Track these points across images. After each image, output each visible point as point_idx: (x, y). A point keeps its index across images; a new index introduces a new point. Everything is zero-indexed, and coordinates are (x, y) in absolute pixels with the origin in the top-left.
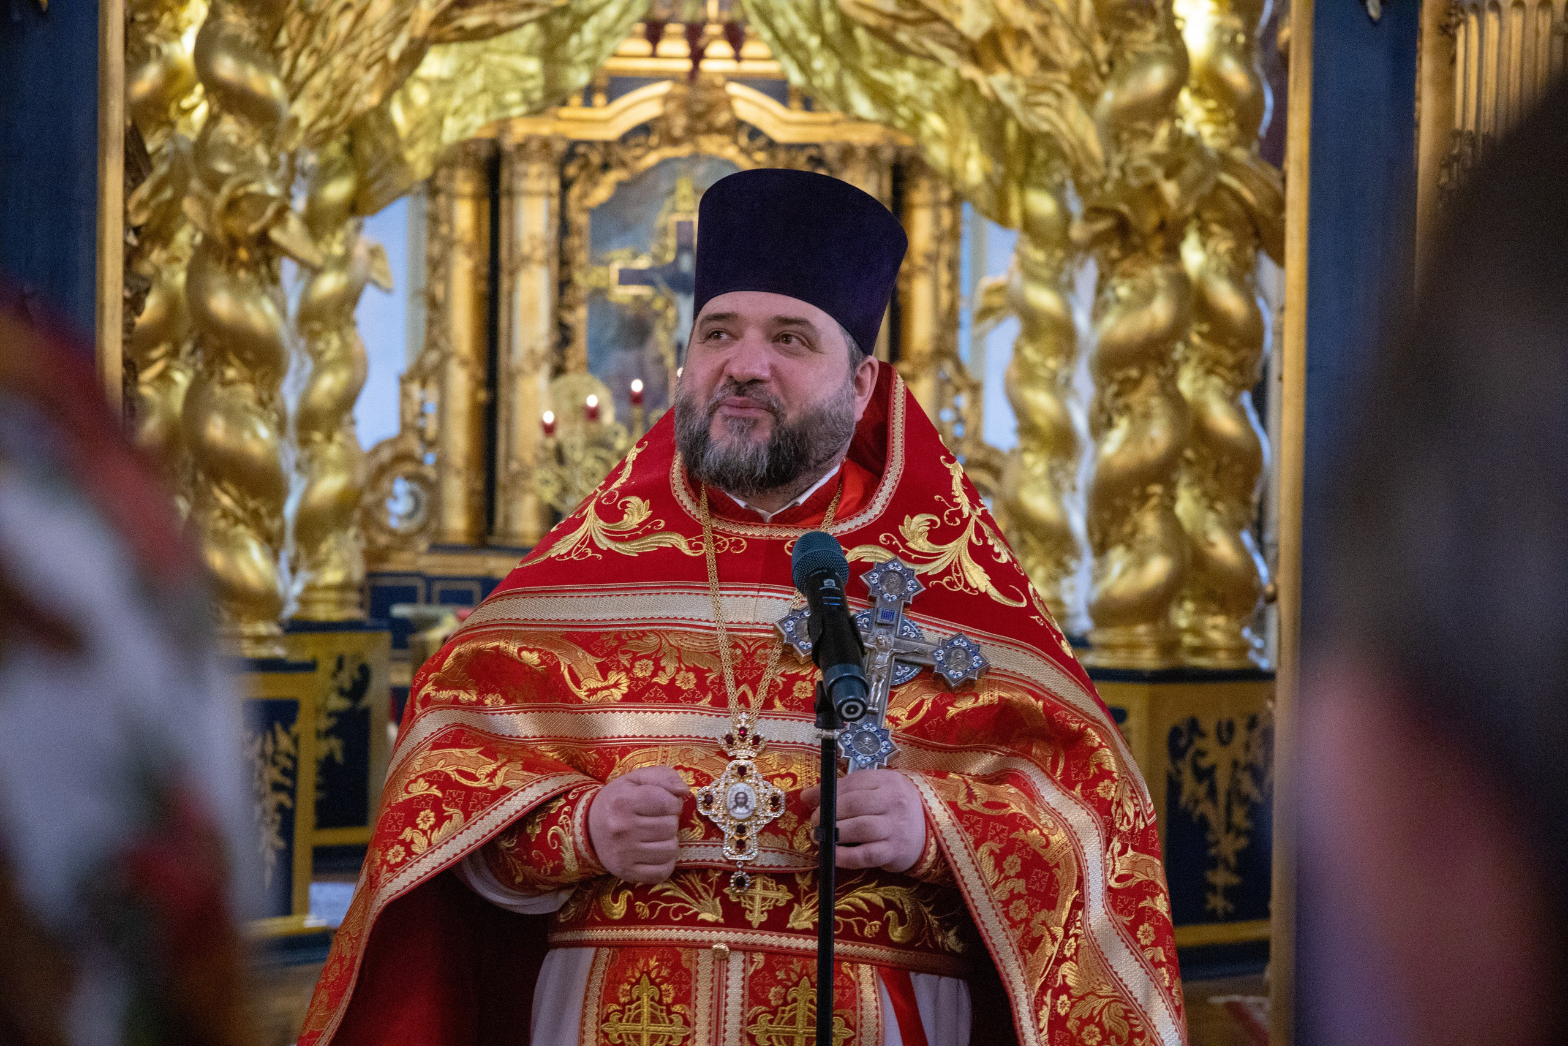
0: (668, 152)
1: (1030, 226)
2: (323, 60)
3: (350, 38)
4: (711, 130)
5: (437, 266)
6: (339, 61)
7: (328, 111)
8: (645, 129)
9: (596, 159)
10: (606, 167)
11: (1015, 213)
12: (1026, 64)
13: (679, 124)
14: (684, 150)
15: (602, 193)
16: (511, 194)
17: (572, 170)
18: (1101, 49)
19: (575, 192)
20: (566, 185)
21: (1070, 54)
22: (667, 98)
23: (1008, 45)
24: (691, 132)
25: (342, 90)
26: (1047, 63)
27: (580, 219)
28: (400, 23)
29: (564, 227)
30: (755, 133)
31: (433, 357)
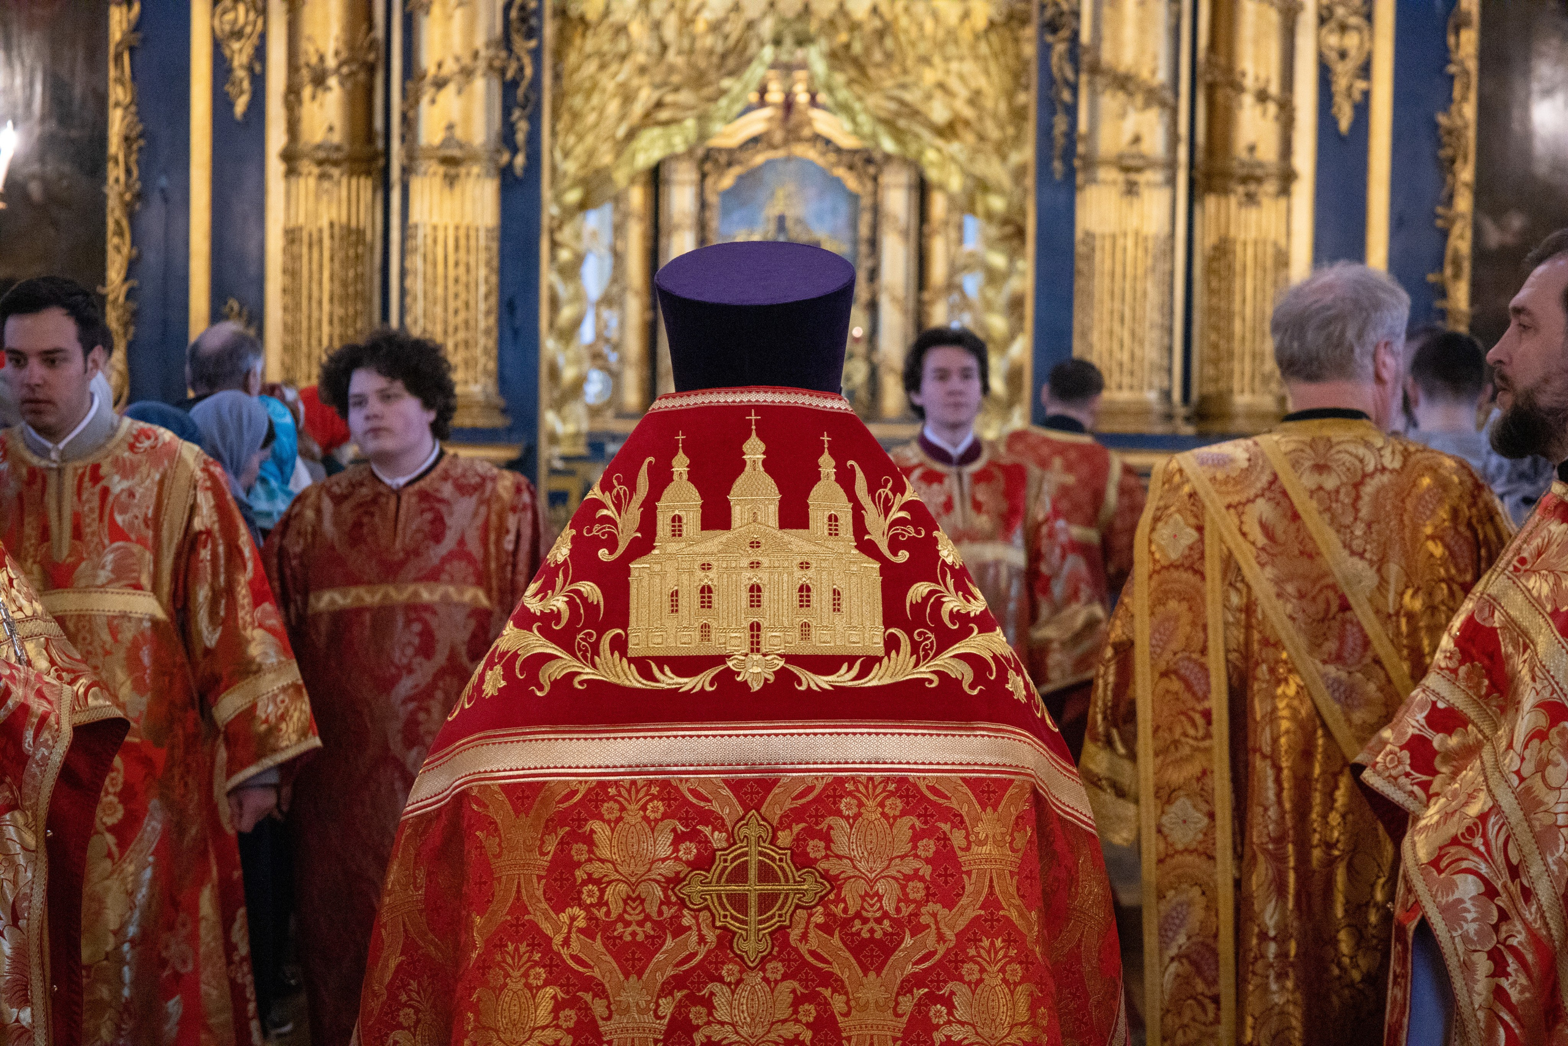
0: (770, 154)
1: (989, 216)
2: (581, 138)
3: (596, 125)
4: (799, 139)
5: (619, 229)
6: (589, 140)
7: (584, 166)
8: (755, 140)
9: (723, 159)
10: (730, 164)
11: (980, 208)
12: (970, 138)
13: (778, 136)
14: (781, 153)
15: (727, 181)
16: (668, 182)
17: (708, 167)
18: (1011, 131)
19: (710, 181)
20: (704, 176)
21: (993, 132)
22: (770, 119)
23: (960, 128)
24: (786, 142)
25: (591, 154)
26: (982, 138)
27: (713, 199)
28: (622, 118)
29: (703, 205)
30: (828, 142)
31: (615, 289)
